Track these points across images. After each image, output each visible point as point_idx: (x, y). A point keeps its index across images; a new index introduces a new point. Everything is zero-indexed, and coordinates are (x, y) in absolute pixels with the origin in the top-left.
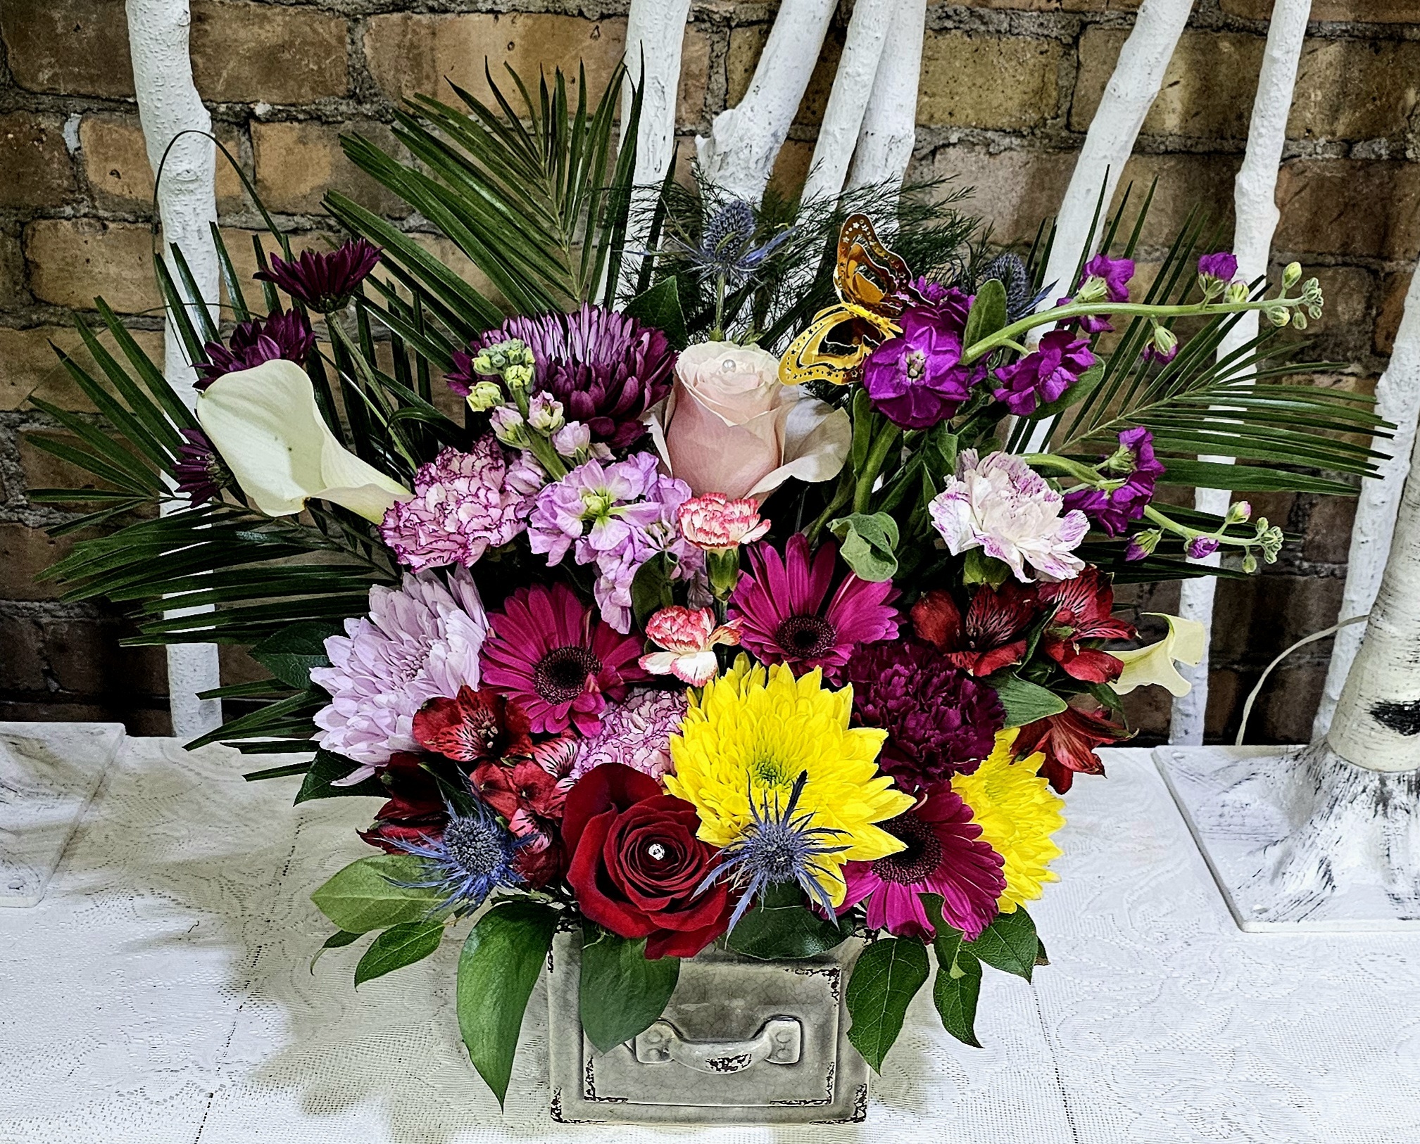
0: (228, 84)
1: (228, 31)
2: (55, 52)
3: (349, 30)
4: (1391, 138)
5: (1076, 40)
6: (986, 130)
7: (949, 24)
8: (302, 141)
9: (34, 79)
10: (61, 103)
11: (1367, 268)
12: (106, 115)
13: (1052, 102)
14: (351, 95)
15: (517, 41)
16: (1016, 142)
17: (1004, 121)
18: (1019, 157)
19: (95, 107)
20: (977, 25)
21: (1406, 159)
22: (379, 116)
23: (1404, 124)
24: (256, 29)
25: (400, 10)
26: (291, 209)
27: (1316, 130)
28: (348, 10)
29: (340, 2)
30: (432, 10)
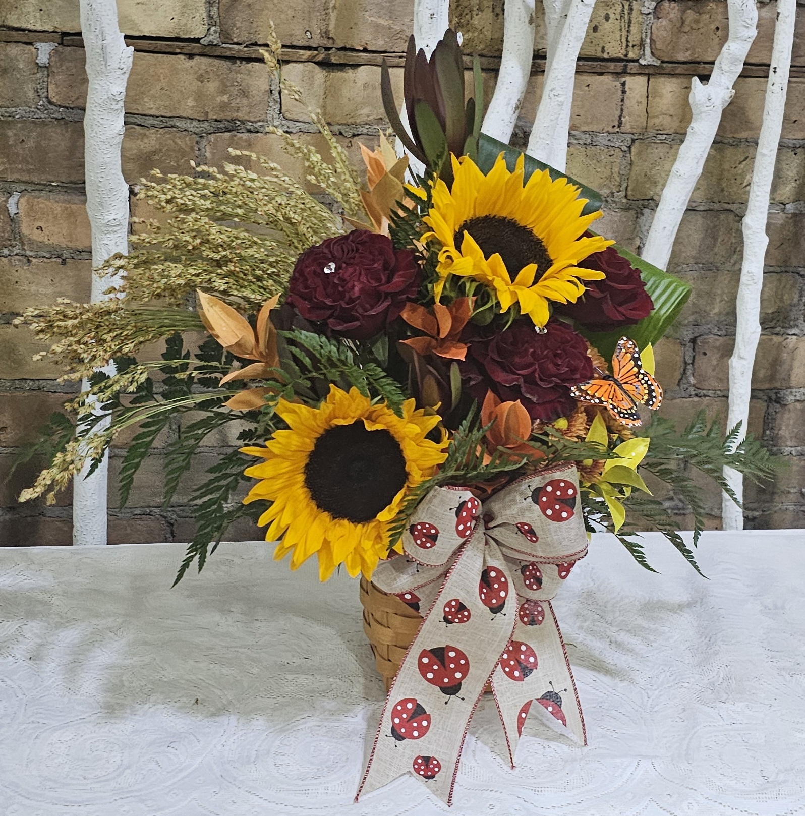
2: (7, 155)
3: (198, 143)
5: (629, 149)
10: (7, 186)
12: (37, 192)
13: (617, 183)
19: (30, 189)
24: (139, 142)
25: (229, 131)
28: (197, 131)
29: (192, 126)
30: (249, 131)
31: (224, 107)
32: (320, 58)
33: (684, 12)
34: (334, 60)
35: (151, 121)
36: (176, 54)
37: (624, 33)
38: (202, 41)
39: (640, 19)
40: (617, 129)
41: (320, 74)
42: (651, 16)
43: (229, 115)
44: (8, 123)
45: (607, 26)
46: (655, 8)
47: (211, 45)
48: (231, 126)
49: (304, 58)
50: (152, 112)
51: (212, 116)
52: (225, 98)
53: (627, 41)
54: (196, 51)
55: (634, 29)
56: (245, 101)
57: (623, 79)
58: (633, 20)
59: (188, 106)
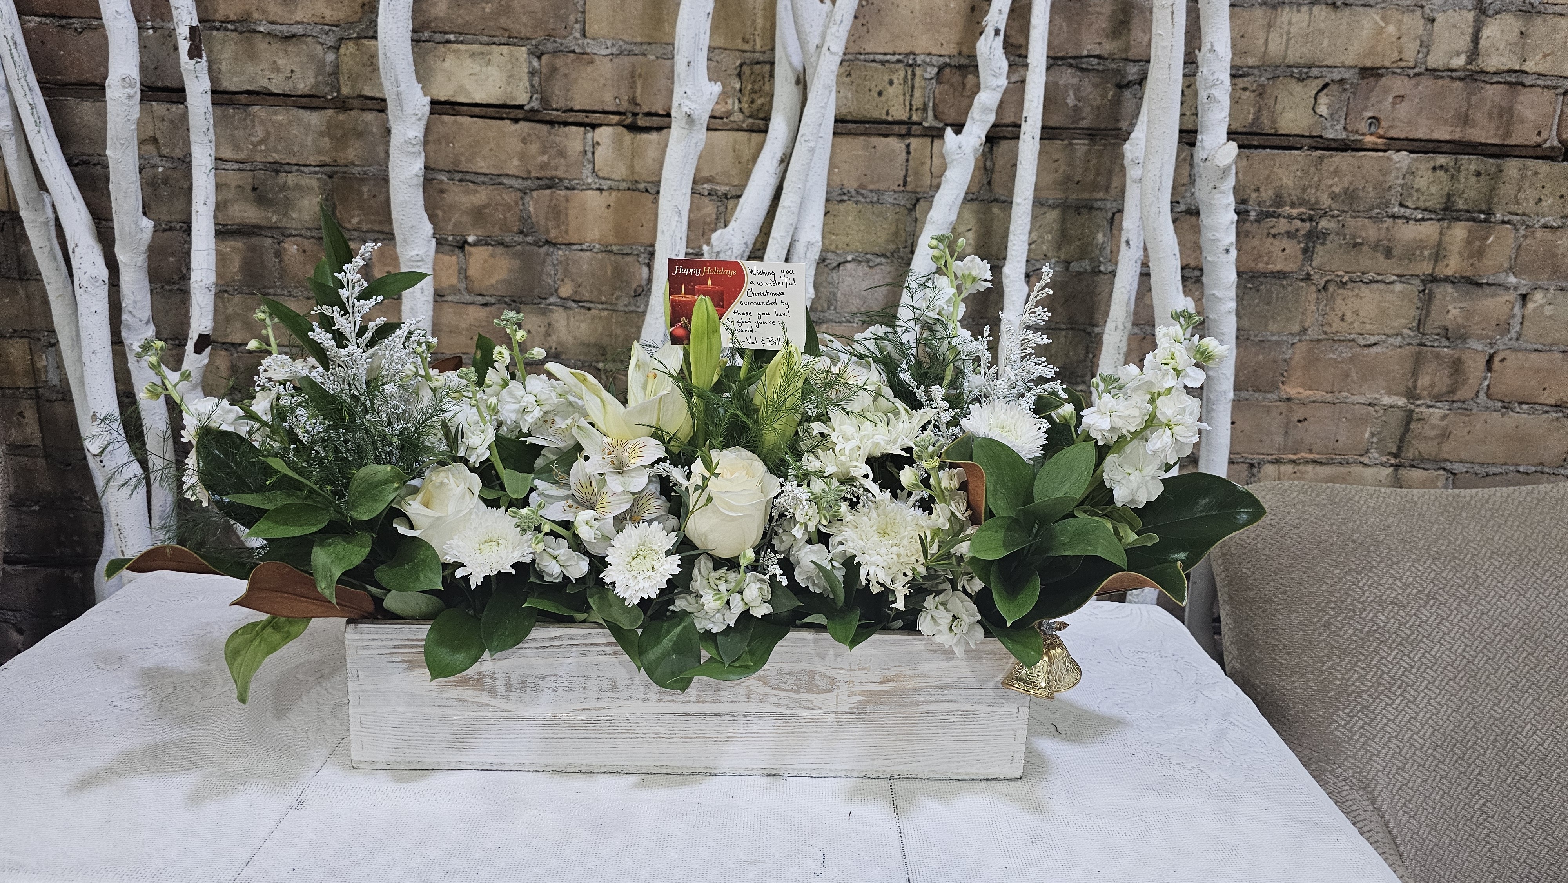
0: (455, 225)
1: (457, 198)
2: (362, 209)
3: (522, 198)
4: (1091, 260)
5: (915, 206)
6: (867, 254)
7: (845, 198)
8: (493, 256)
9: (349, 222)
10: (362, 234)
11: (1084, 331)
13: (903, 239)
14: (521, 232)
15: (612, 204)
16: (883, 260)
17: (877, 250)
18: (886, 268)
19: (381, 237)
20: (860, 198)
21: (1100, 272)
22: (535, 244)
23: (1097, 252)
24: (472, 197)
25: (550, 188)
26: (484, 293)
27: (1049, 255)
28: (521, 187)
29: (517, 183)
30: (567, 188)
31: (544, 166)
32: (629, 121)
33: (965, 76)
34: (640, 123)
35: (481, 179)
36: (502, 119)
37: (908, 98)
38: (526, 108)
39: (923, 84)
40: (902, 188)
41: (628, 136)
42: (934, 81)
43: (549, 173)
44: (362, 180)
45: (891, 90)
46: (938, 72)
47: (532, 110)
48: (551, 184)
49: (614, 122)
50: (483, 171)
51: (534, 174)
52: (545, 158)
53: (911, 105)
54: (521, 116)
55: (917, 93)
56: (563, 161)
57: (907, 141)
58: (917, 85)
59: (513, 166)
